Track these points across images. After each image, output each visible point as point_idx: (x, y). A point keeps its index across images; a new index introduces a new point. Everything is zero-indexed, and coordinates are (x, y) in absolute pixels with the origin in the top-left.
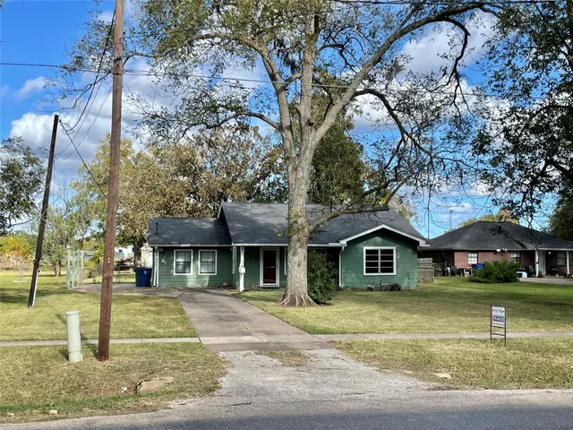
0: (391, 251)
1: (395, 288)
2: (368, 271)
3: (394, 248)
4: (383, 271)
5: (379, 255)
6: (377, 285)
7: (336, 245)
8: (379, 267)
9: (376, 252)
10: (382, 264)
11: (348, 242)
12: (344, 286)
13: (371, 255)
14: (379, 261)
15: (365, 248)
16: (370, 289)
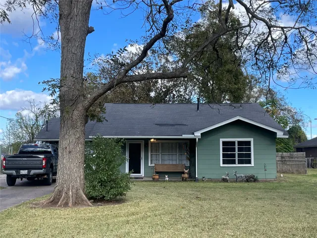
0: (249, 143)
1: (251, 179)
2: (224, 162)
3: (252, 140)
4: (240, 162)
5: (237, 147)
6: (232, 176)
7: (191, 136)
8: (237, 159)
9: (233, 143)
10: (239, 155)
11: (202, 134)
12: (200, 177)
13: (228, 146)
14: (237, 152)
15: (221, 140)
16: (225, 180)
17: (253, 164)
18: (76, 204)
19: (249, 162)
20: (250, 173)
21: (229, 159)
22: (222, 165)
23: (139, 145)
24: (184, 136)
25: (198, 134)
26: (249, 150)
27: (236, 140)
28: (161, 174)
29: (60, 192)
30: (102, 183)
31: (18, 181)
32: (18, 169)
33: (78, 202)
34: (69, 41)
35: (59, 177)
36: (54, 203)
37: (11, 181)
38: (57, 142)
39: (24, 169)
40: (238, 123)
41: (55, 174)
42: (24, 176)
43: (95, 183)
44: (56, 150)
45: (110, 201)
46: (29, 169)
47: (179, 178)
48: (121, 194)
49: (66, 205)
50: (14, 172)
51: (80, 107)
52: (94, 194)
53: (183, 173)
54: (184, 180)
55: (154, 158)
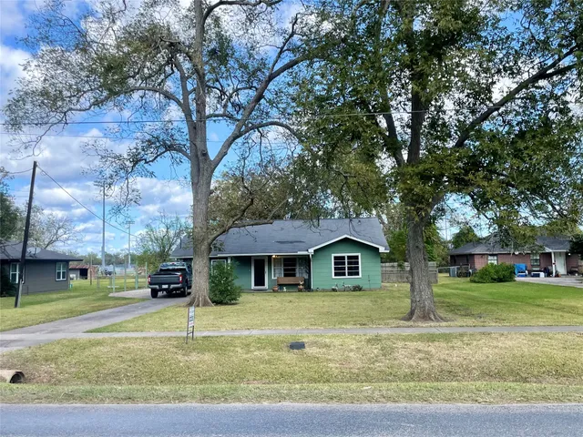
0: (357, 257)
1: (357, 289)
2: (336, 274)
3: (359, 254)
4: (350, 274)
5: (346, 261)
6: (340, 287)
7: (305, 253)
8: (347, 271)
9: (343, 258)
10: (349, 268)
11: (315, 251)
12: (315, 288)
13: (339, 260)
14: (346, 266)
15: (333, 255)
16: (334, 290)
17: (360, 276)
18: (204, 305)
19: (358, 274)
20: (356, 283)
21: (339, 272)
22: (333, 277)
23: (264, 260)
24: (299, 253)
25: (311, 251)
26: (357, 263)
27: (346, 255)
28: (281, 286)
29: (194, 298)
30: (222, 293)
31: (160, 294)
32: (160, 284)
33: (205, 304)
34: (198, 201)
35: (193, 290)
36: (190, 304)
37: (154, 294)
38: (191, 259)
39: (165, 284)
40: (346, 240)
41: (189, 288)
42: (165, 290)
43: (217, 292)
44: (190, 267)
45: (226, 304)
46: (169, 284)
47: (296, 289)
48: (235, 299)
49: (198, 306)
50: (157, 287)
51: (206, 243)
52: (216, 299)
53: (299, 285)
54: (300, 291)
55: (277, 271)
